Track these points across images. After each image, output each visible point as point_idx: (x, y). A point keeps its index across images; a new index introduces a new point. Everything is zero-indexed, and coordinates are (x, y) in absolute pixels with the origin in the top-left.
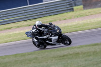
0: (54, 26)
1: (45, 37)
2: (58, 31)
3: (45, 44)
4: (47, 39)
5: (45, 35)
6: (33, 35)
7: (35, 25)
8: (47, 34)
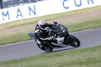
2: (64, 31)
4: (52, 41)
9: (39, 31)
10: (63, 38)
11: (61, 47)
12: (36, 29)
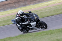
0: (33, 14)
1: (26, 23)
2: (36, 18)
3: (27, 29)
4: (28, 25)
5: (26, 22)
6: (17, 22)
7: (18, 14)
8: (27, 21)
9: (19, 18)
10: (35, 23)
11: (34, 29)
12: (17, 17)
